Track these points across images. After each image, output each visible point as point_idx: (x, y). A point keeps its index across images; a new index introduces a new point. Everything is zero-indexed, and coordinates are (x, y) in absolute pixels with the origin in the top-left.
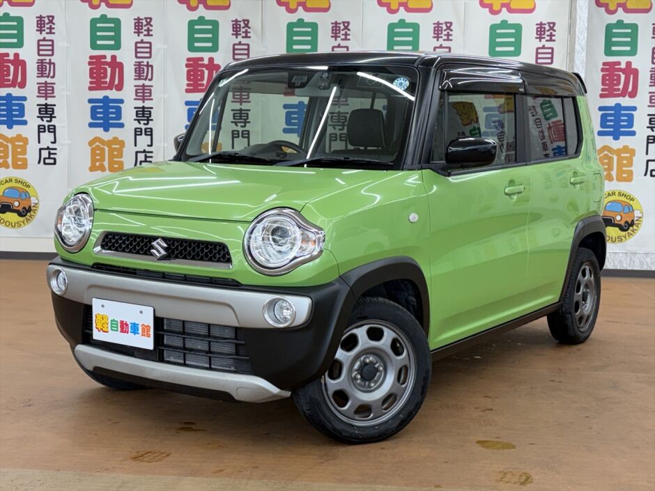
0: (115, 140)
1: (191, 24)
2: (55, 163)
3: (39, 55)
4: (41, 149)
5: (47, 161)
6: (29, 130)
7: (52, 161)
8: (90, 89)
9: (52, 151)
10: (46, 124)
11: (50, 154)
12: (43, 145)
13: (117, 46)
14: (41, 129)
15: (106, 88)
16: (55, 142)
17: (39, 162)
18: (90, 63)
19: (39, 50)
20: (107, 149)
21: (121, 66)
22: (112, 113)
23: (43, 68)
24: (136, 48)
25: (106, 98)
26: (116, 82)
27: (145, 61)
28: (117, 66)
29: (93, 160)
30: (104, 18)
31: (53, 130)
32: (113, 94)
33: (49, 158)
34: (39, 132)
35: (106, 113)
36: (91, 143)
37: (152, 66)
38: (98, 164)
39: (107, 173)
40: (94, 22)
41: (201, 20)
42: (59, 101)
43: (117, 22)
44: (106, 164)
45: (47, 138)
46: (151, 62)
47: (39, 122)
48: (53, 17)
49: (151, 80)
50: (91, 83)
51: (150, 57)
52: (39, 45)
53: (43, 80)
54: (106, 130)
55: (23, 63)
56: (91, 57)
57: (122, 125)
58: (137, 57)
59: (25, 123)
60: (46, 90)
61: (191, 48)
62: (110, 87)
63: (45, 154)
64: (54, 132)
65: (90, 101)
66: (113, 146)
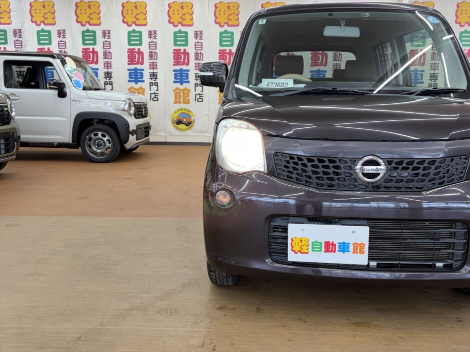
0: (186, 89)
1: (221, 33)
2: (158, 100)
3: (150, 49)
4: (151, 94)
5: (154, 99)
6: (145, 85)
7: (156, 99)
8: (174, 65)
9: (156, 95)
10: (154, 82)
11: (155, 96)
12: (152, 91)
13: (186, 45)
14: (151, 84)
15: (181, 65)
16: (157, 90)
17: (150, 100)
18: (174, 53)
19: (150, 47)
20: (182, 93)
21: (188, 54)
22: (184, 76)
23: (151, 55)
24: (195, 45)
25: (181, 69)
26: (186, 62)
27: (200, 51)
28: (186, 54)
29: (176, 99)
30: (180, 31)
31: (156, 84)
32: (184, 67)
33: (155, 98)
34: (150, 86)
35: (181, 76)
36: (174, 91)
37: (203, 54)
38: (178, 100)
39: (182, 104)
40: (175, 33)
41: (226, 32)
42: (159, 71)
43: (186, 33)
44: (182, 100)
45: (154, 88)
46: (202, 52)
47: (150, 81)
48: (156, 31)
49: (202, 60)
50: (174, 62)
51: (202, 50)
52: (149, 45)
53: (152, 61)
54: (182, 84)
55: (142, 53)
56: (174, 50)
57: (189, 82)
58: (195, 50)
59: (143, 81)
60: (153, 66)
61: (221, 45)
62: (183, 64)
63: (153, 96)
64: (157, 85)
65: (174, 71)
66: (185, 92)
